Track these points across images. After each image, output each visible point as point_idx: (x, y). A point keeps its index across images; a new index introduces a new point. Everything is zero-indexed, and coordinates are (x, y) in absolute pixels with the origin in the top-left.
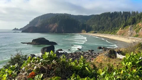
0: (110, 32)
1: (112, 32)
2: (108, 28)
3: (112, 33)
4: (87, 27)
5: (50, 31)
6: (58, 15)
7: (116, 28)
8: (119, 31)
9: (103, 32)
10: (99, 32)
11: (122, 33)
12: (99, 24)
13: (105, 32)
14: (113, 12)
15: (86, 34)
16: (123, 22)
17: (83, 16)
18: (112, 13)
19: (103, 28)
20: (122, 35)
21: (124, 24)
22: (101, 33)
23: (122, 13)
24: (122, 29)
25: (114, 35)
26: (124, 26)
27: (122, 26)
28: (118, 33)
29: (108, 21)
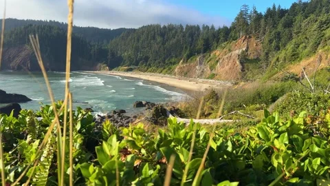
0: (160, 70)
1: (164, 68)
2: (157, 62)
3: (165, 70)
4: (109, 57)
5: (11, 65)
6: (31, 25)
7: (173, 60)
8: (178, 67)
9: (146, 68)
10: (139, 68)
11: (185, 70)
12: (137, 49)
13: (150, 69)
15: (109, 72)
16: (186, 48)
18: (165, 27)
19: (146, 59)
20: (186, 74)
21: (188, 52)
22: (141, 71)
24: (183, 62)
25: (168, 76)
26: (189, 57)
27: (185, 55)
28: (176, 70)
29: (157, 44)
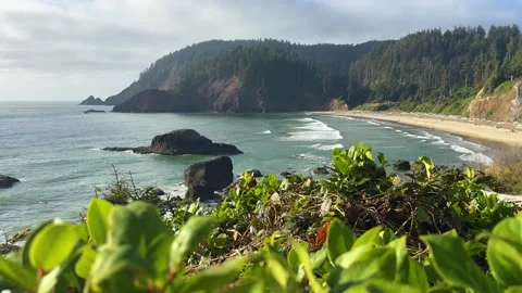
0: (438, 106)
1: (447, 105)
2: (432, 93)
3: (448, 108)
4: (349, 88)
5: (215, 104)
6: (240, 48)
7: (464, 90)
8: (474, 102)
9: (412, 104)
10: (399, 105)
11: (489, 107)
12: (396, 74)
13: (418, 107)
14: (452, 29)
15: (350, 113)
16: (491, 67)
17: (333, 46)
18: (448, 33)
19: (414, 89)
20: (489, 115)
21: (494, 75)
22: (404, 110)
23: (487, 31)
24: (485, 92)
25: (455, 117)
26: (496, 83)
27: (488, 81)
28: (470, 108)
29: (434, 63)
